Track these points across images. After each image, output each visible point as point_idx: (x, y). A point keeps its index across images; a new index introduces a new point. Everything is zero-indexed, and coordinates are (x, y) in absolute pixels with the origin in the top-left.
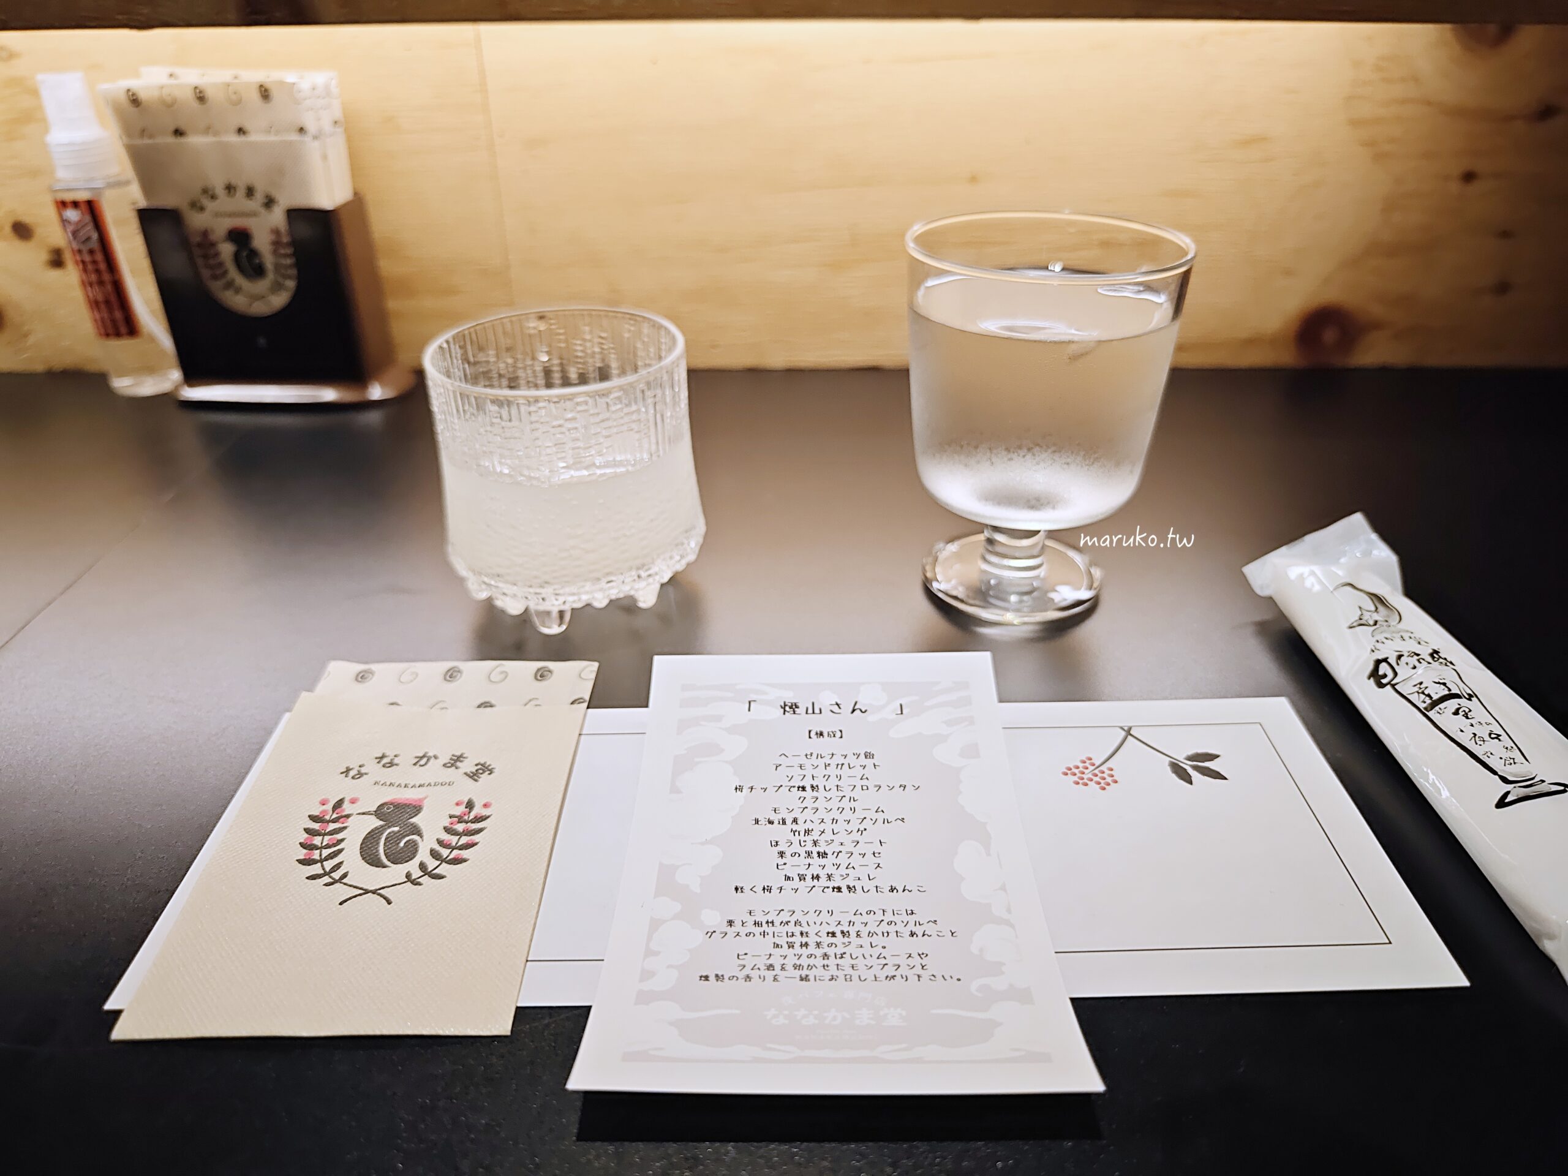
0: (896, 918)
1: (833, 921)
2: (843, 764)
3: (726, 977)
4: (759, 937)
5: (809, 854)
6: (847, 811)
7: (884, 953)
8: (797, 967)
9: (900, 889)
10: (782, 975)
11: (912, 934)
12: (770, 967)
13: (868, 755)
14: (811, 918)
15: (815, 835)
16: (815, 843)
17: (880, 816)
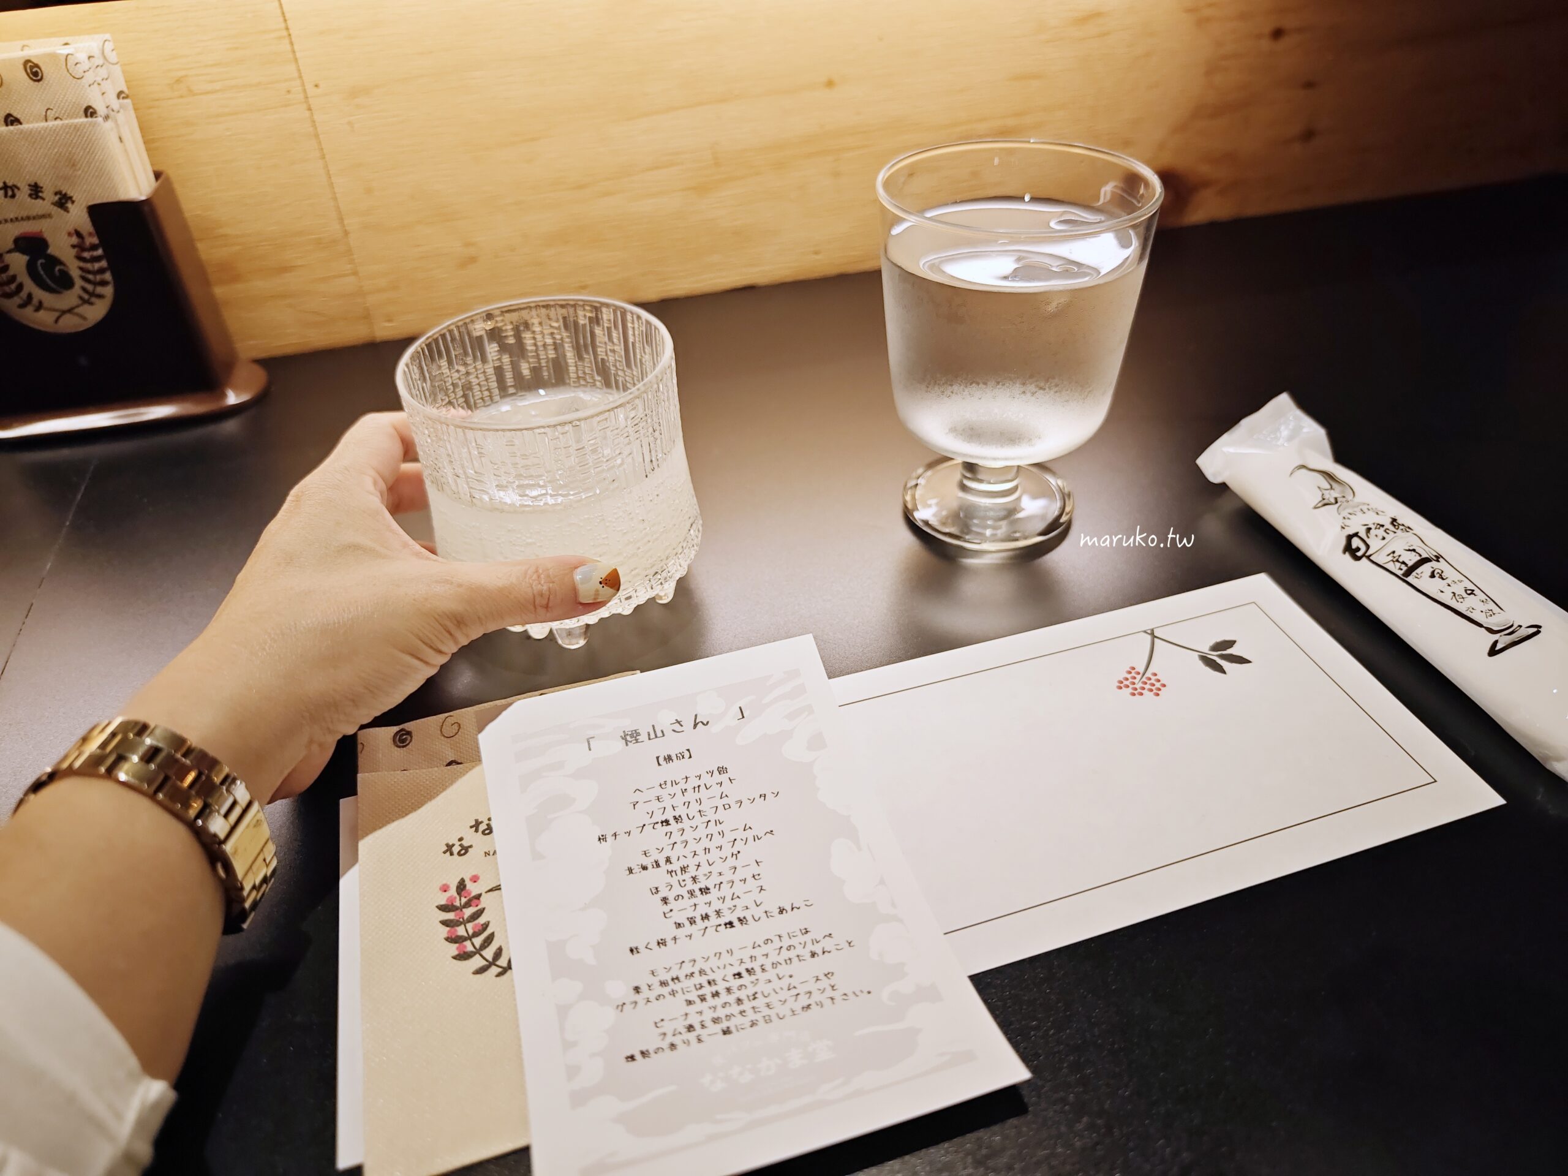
0: (794, 942)
1: (734, 960)
2: (699, 786)
3: (651, 1051)
4: (669, 998)
5: (691, 893)
6: (716, 836)
7: (794, 982)
8: (716, 1021)
9: (789, 908)
10: (703, 1033)
11: (813, 955)
12: (690, 1028)
13: (722, 770)
14: (714, 962)
15: (692, 871)
16: (694, 879)
17: (749, 834)
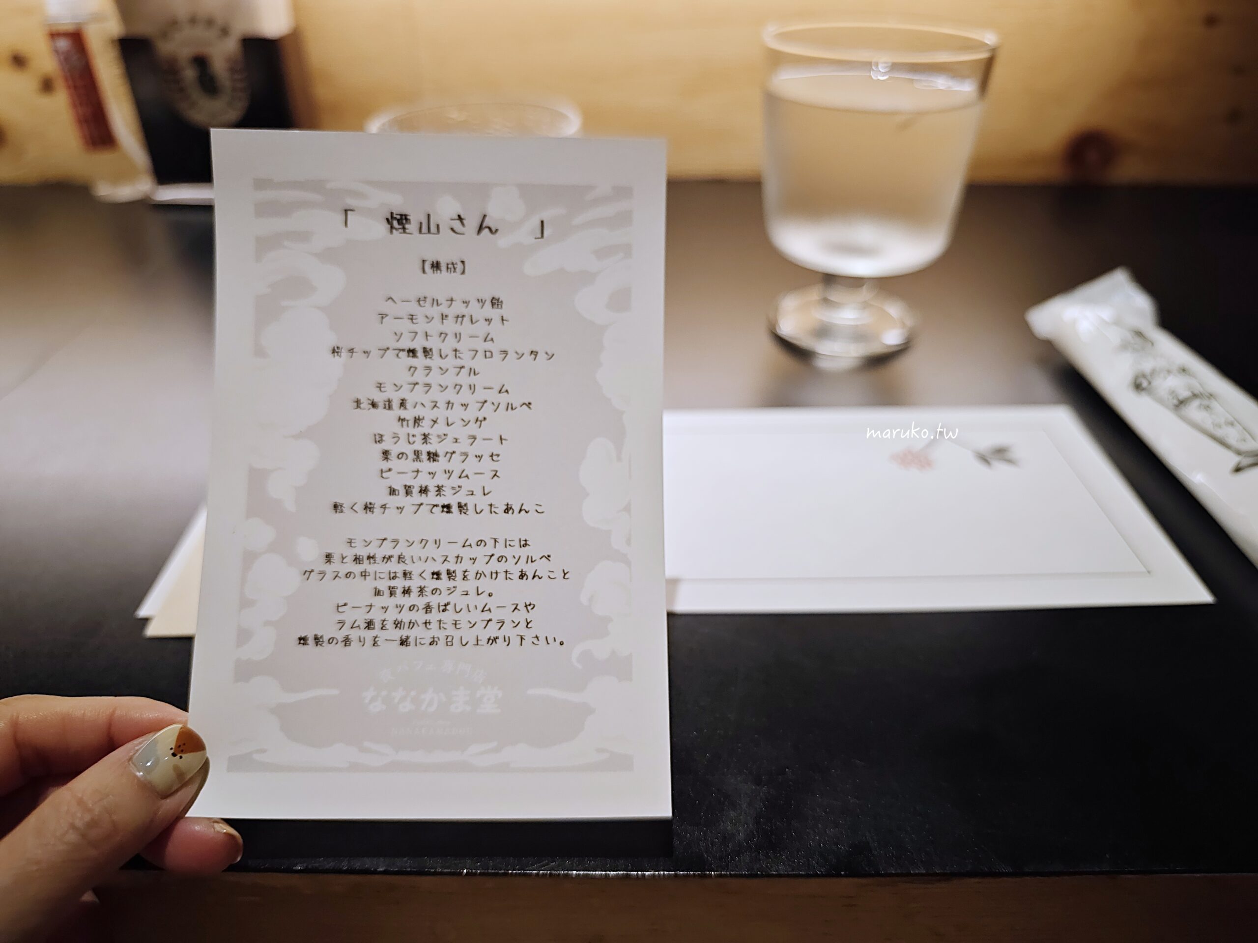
0: (508, 552)
1: (438, 554)
2: (463, 316)
3: (326, 639)
4: (359, 579)
5: (417, 453)
6: (465, 389)
7: (492, 603)
8: (398, 624)
9: (516, 508)
10: (383, 635)
11: (522, 576)
12: (369, 625)
13: (496, 302)
14: (416, 550)
15: (426, 425)
16: (425, 437)
17: (504, 399)
